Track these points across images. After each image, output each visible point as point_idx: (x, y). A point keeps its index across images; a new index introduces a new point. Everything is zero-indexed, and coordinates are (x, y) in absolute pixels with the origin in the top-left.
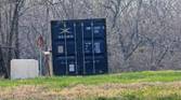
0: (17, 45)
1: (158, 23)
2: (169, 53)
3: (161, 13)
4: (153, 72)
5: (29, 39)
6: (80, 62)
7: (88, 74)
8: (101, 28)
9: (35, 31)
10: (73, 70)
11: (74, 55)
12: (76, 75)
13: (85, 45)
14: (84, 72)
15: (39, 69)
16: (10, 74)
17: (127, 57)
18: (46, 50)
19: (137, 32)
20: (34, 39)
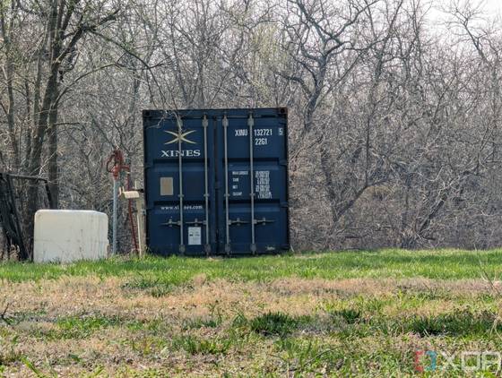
0: (53, 170)
1: (424, 124)
3: (432, 99)
5: (84, 157)
7: (237, 254)
8: (275, 132)
9: (100, 137)
10: (199, 242)
11: (203, 203)
12: (204, 255)
13: (231, 176)
14: (227, 249)
15: (110, 237)
16: (31, 249)
17: (342, 212)
18: (130, 188)
19: (368, 146)
20: (96, 158)
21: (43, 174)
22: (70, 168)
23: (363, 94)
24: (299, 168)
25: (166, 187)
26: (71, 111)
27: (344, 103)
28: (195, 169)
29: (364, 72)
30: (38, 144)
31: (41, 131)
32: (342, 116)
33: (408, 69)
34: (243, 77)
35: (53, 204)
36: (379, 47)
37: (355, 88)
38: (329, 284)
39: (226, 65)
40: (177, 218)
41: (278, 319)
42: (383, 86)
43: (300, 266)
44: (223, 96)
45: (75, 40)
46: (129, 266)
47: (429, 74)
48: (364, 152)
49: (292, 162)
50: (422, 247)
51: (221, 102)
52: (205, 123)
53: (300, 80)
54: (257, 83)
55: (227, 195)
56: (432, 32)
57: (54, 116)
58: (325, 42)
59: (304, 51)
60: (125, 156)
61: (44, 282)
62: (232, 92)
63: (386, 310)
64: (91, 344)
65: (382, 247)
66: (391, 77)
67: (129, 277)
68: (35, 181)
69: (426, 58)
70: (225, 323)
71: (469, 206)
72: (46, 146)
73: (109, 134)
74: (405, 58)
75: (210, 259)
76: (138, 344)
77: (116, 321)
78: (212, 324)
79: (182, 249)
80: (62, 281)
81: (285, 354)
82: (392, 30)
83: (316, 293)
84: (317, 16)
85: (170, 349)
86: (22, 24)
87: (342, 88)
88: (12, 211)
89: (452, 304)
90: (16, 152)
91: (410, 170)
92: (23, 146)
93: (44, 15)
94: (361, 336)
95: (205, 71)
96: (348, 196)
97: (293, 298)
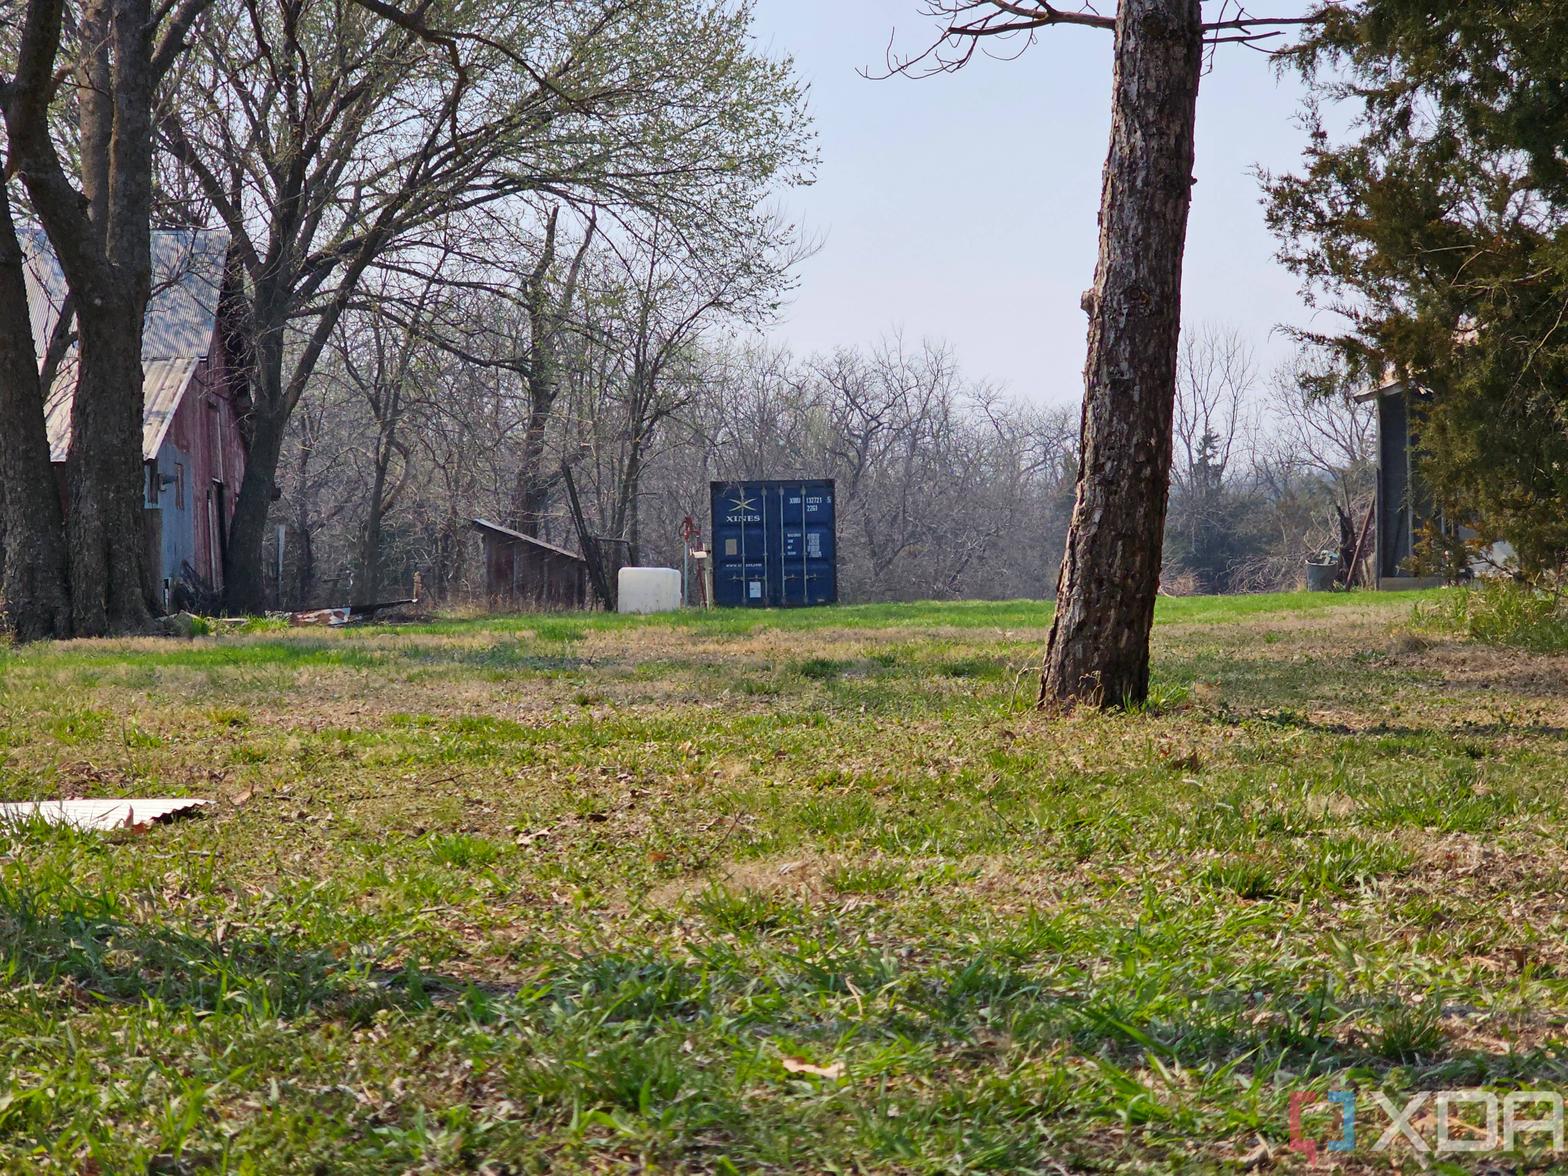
0: (634, 533)
1: (952, 493)
2: (975, 561)
3: (958, 471)
4: (938, 603)
5: (661, 522)
6: (774, 578)
7: (791, 605)
8: (824, 500)
9: (675, 505)
10: (759, 595)
11: (761, 560)
12: (764, 607)
13: (786, 538)
14: (784, 601)
15: (682, 591)
16: (616, 601)
17: (882, 569)
18: (699, 549)
19: (904, 512)
20: (671, 522)
21: (625, 536)
22: (649, 531)
23: (900, 467)
24: (845, 531)
25: (731, 547)
26: (648, 483)
27: (883, 474)
28: (754, 532)
29: (901, 448)
30: (622, 511)
31: (624, 500)
32: (881, 485)
33: (938, 445)
34: (797, 453)
35: (634, 563)
36: (913, 426)
37: (893, 462)
38: (870, 633)
39: (781, 443)
40: (739, 574)
41: (824, 664)
42: (917, 461)
43: (846, 617)
44: (779, 468)
45: (652, 424)
46: (698, 616)
47: (956, 449)
48: (901, 517)
49: (838, 525)
50: (951, 598)
51: (778, 474)
52: (764, 493)
53: (845, 455)
54: (809, 458)
55: (783, 554)
56: (959, 414)
57: (635, 487)
58: (868, 422)
59: (849, 431)
60: (695, 522)
61: (625, 631)
62: (787, 466)
63: (917, 655)
64: (664, 686)
65: (916, 599)
66: (924, 453)
67: (697, 627)
68: (619, 543)
69: (953, 436)
70: (779, 668)
71: (991, 563)
72: (628, 512)
73: (682, 502)
74: (935, 437)
75: (768, 610)
76: (704, 686)
77: (685, 665)
78: (768, 669)
79: (745, 601)
80: (640, 631)
81: (830, 694)
82: (925, 412)
83: (858, 641)
84: (860, 400)
85: (731, 691)
86: (608, 410)
87: (881, 461)
88: (600, 569)
89: (973, 650)
90: (603, 518)
91: (940, 532)
92: (609, 513)
93: (627, 401)
94: (896, 678)
95: (765, 447)
96: (888, 554)
97: (838, 645)
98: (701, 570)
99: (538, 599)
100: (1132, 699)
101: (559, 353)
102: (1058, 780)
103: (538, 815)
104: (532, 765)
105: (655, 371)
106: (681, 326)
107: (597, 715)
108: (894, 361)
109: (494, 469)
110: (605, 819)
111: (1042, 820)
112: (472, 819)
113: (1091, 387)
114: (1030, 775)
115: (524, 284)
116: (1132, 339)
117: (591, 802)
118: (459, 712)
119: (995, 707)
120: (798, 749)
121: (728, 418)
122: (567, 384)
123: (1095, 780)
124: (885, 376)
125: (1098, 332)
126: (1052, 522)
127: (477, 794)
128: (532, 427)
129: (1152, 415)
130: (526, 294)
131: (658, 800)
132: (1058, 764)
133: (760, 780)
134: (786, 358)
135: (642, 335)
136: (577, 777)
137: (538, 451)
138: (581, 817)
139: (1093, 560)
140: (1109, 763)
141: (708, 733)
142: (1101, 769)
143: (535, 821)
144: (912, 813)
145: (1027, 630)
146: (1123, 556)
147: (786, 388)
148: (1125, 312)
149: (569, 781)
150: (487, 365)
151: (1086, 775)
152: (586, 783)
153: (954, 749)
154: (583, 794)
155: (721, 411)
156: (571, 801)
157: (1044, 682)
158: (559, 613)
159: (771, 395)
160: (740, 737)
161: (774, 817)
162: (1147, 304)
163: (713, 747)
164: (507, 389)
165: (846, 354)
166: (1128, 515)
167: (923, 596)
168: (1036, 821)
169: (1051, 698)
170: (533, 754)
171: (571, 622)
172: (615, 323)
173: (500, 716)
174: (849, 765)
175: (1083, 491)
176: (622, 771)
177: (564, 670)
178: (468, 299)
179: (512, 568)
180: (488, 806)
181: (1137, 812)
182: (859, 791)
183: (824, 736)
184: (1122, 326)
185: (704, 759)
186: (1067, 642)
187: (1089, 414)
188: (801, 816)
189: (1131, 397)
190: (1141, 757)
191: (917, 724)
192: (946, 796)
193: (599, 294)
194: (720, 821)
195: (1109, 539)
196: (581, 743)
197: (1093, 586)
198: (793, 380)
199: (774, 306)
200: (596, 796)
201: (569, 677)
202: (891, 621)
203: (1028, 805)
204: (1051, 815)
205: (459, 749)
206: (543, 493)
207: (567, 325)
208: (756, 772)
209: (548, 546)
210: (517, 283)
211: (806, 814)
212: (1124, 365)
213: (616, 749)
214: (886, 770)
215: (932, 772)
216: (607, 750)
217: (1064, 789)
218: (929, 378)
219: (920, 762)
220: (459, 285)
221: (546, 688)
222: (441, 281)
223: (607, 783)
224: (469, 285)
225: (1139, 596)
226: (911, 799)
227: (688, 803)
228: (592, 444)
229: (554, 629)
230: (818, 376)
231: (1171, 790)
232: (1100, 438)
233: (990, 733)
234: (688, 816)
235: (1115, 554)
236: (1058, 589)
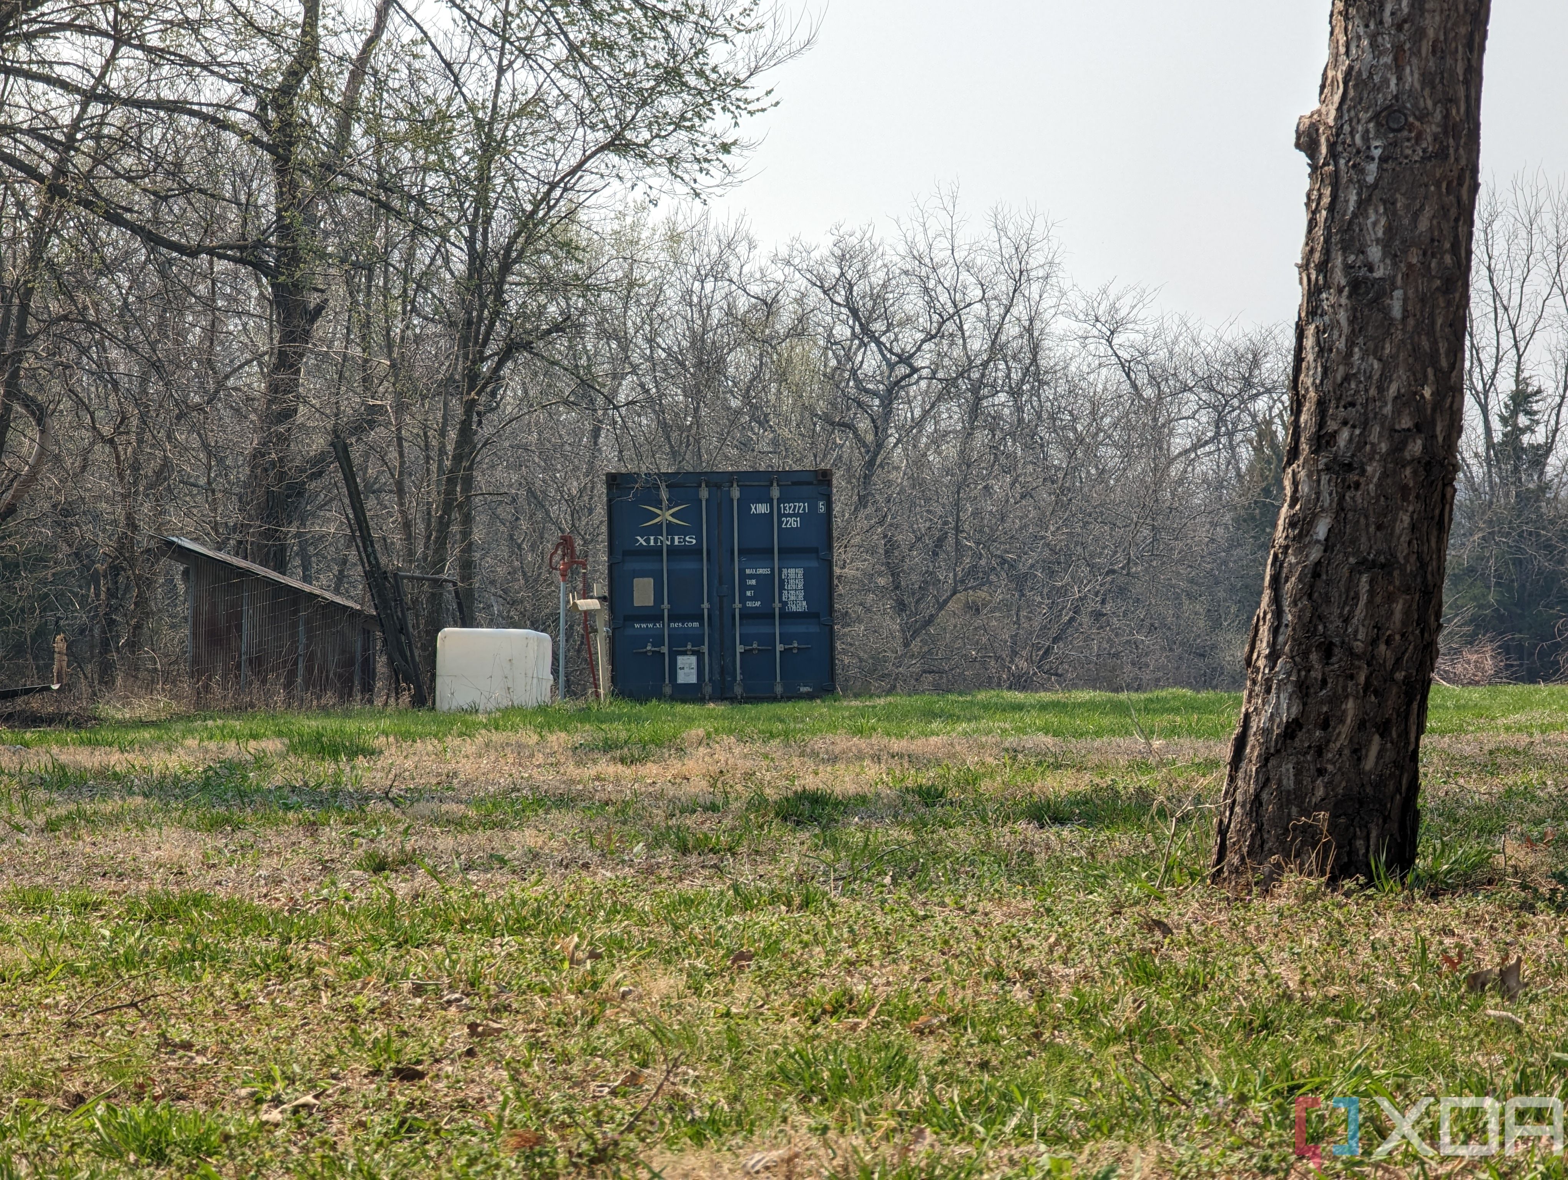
0: (466, 566)
1: (1045, 496)
2: (1085, 619)
3: (1057, 457)
4: (1019, 696)
5: (515, 546)
6: (721, 649)
7: (753, 697)
8: (813, 507)
9: (540, 515)
10: (693, 679)
11: (699, 618)
12: (701, 700)
13: (743, 577)
14: (738, 690)
15: (555, 671)
16: (433, 689)
17: (916, 633)
18: (586, 594)
19: (957, 530)
20: (533, 548)
21: (450, 572)
22: (493, 563)
23: (950, 449)
24: (850, 563)
25: (643, 593)
26: (491, 475)
27: (920, 462)
28: (689, 565)
29: (952, 415)
30: (444, 525)
31: (448, 506)
32: (916, 482)
33: (1020, 409)
34: (763, 423)
35: (466, 621)
36: (975, 375)
37: (939, 437)
38: (897, 745)
39: (735, 403)
40: (659, 641)
41: (816, 800)
42: (981, 438)
43: (852, 717)
44: (730, 450)
45: (500, 364)
46: (584, 715)
47: (1053, 418)
48: (951, 540)
49: (839, 554)
50: (1042, 687)
51: (729, 460)
52: (704, 493)
53: (851, 427)
54: (784, 432)
55: (737, 605)
56: (1059, 352)
57: (468, 482)
58: (891, 367)
59: (858, 382)
60: (578, 544)
61: (452, 741)
62: (745, 445)
63: (986, 786)
64: (526, 838)
65: (980, 687)
66: (994, 423)
67: (584, 734)
68: (438, 583)
69: (1048, 392)
70: (734, 805)
71: (1117, 623)
72: (455, 528)
73: (553, 511)
74: (1015, 393)
75: (711, 705)
76: (599, 838)
77: (564, 801)
78: (714, 807)
79: (668, 690)
80: (479, 740)
81: (828, 854)
82: (996, 349)
83: (877, 758)
84: (878, 326)
85: (648, 846)
86: (418, 339)
87: (916, 438)
88: (402, 629)
89: (1087, 777)
90: (409, 537)
91: (1022, 568)
92: (420, 528)
93: (452, 324)
94: (947, 826)
95: (704, 411)
96: (927, 608)
97: (841, 766)
98: (590, 630)
99: (289, 685)
100: (1389, 865)
101: (326, 234)
102: (1254, 1009)
103: (297, 1068)
104: (283, 978)
105: (506, 268)
106: (553, 186)
107: (402, 889)
108: (941, 254)
109: (205, 446)
110: (421, 1075)
111: (1226, 1078)
112: (173, 1077)
113: (1313, 293)
114: (1201, 999)
115: (262, 105)
116: (1389, 204)
117: (395, 1046)
118: (144, 886)
119: (1131, 875)
120: (772, 948)
121: (636, 358)
122: (342, 290)
123: (1322, 1011)
124: (924, 280)
125: (1327, 191)
126: (1227, 551)
127: (180, 1032)
128: (276, 368)
129: (1425, 344)
130: (265, 124)
131: (519, 1041)
132: (1253, 981)
133: (707, 1004)
134: (742, 249)
135: (481, 201)
136: (365, 1000)
137: (288, 414)
138: (376, 1072)
139: (1315, 609)
140: (1347, 979)
141: (608, 921)
142: (1333, 991)
143: (291, 1080)
144: (984, 1065)
145: (1186, 742)
146: (1370, 602)
147: (743, 304)
148: (1377, 153)
149: (352, 1007)
150: (194, 253)
151: (1305, 1000)
152: (385, 1011)
153: (1059, 951)
154: (379, 1030)
155: (625, 344)
156: (358, 1042)
157: (1223, 832)
158: (325, 710)
159: (716, 314)
160: (667, 929)
161: (731, 1071)
162: (1419, 138)
163: (618, 944)
164: (229, 298)
165: (854, 241)
166: (1379, 527)
167: (989, 683)
168: (1215, 1081)
169: (1236, 861)
170: (285, 959)
171: (351, 726)
172: (432, 180)
173: (222, 894)
174: (869, 979)
175: (1295, 484)
176: (452, 988)
177: (340, 809)
178: (158, 132)
179: (239, 628)
180: (202, 1052)
181: (1403, 1069)
182: (886, 1025)
183: (820, 925)
184: (1370, 179)
185: (603, 966)
186: (1265, 759)
187: (1309, 342)
188: (782, 1069)
189: (1386, 311)
190: (1406, 970)
191: (989, 906)
192: (1046, 1035)
193: (403, 126)
194: (633, 1079)
195: (1345, 571)
196: (374, 940)
197: (1314, 657)
198: (755, 289)
199: (725, 148)
200: (404, 1034)
201: (348, 822)
202: (934, 725)
203: (1197, 1054)
204: (1244, 1073)
205: (146, 951)
206: (298, 491)
207: (340, 180)
208: (697, 990)
209: (307, 588)
210: (250, 103)
211: (791, 1066)
212: (1375, 253)
213: (439, 950)
214: (934, 988)
215: (1019, 993)
216: (422, 953)
217: (1265, 1026)
218: (1003, 286)
219: (998, 975)
220: (140, 104)
221: (306, 843)
222: (109, 98)
223: (423, 1010)
224: (160, 104)
225: (1399, 676)
226: (983, 1041)
227: (573, 1046)
228: (388, 403)
229: (319, 736)
230: (801, 283)
231: (1464, 1028)
232: (1328, 386)
233: (1125, 923)
234: (575, 1069)
235: (1356, 597)
236: (1249, 662)
